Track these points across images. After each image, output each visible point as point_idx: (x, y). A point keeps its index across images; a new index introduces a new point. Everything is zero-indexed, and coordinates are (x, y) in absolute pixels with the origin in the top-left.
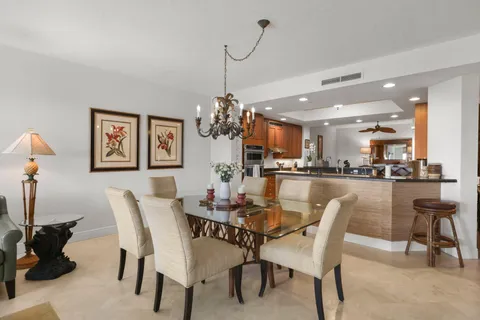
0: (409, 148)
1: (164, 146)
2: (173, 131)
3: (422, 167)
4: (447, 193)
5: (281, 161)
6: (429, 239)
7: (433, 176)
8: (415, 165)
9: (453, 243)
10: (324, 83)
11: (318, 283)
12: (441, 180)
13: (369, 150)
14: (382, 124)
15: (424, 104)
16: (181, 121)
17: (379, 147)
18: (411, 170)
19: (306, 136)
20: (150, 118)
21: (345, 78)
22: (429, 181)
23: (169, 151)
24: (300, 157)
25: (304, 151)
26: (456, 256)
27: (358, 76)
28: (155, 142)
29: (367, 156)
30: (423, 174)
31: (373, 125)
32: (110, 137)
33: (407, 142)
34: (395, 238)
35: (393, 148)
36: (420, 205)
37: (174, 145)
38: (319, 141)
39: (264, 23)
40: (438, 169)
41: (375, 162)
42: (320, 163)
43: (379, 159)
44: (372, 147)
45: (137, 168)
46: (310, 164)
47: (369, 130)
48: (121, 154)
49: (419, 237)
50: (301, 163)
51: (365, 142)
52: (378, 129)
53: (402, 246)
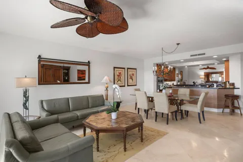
0: (222, 76)
1: (131, 78)
2: (134, 72)
3: (227, 84)
4: (236, 92)
5: (167, 83)
6: (230, 107)
7: (231, 87)
8: (225, 83)
9: (239, 108)
10: (191, 56)
11: (199, 114)
12: (234, 88)
13: (204, 77)
14: (210, 66)
15: (228, 61)
16: (136, 69)
17: (207, 75)
18: (223, 85)
19: (177, 72)
20: (128, 69)
21: (199, 55)
22: (230, 88)
23: (132, 80)
24: (174, 80)
25: (176, 78)
26: (240, 113)
27: (204, 54)
28: (129, 77)
29: (203, 80)
30: (228, 86)
31: (206, 67)
32: (118, 76)
33: (221, 73)
34: (218, 107)
35: (214, 75)
36: (227, 96)
37: (134, 78)
38: (181, 73)
39: (178, 44)
40: (233, 84)
41: (206, 82)
42: (182, 83)
43: (208, 81)
44: (205, 75)
45: (124, 86)
46: (179, 84)
47: (204, 68)
48: (121, 81)
49: (227, 107)
50: (175, 83)
51: (202, 73)
52: (208, 68)
53: (221, 110)
